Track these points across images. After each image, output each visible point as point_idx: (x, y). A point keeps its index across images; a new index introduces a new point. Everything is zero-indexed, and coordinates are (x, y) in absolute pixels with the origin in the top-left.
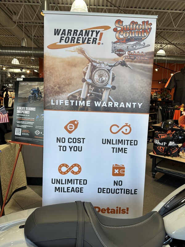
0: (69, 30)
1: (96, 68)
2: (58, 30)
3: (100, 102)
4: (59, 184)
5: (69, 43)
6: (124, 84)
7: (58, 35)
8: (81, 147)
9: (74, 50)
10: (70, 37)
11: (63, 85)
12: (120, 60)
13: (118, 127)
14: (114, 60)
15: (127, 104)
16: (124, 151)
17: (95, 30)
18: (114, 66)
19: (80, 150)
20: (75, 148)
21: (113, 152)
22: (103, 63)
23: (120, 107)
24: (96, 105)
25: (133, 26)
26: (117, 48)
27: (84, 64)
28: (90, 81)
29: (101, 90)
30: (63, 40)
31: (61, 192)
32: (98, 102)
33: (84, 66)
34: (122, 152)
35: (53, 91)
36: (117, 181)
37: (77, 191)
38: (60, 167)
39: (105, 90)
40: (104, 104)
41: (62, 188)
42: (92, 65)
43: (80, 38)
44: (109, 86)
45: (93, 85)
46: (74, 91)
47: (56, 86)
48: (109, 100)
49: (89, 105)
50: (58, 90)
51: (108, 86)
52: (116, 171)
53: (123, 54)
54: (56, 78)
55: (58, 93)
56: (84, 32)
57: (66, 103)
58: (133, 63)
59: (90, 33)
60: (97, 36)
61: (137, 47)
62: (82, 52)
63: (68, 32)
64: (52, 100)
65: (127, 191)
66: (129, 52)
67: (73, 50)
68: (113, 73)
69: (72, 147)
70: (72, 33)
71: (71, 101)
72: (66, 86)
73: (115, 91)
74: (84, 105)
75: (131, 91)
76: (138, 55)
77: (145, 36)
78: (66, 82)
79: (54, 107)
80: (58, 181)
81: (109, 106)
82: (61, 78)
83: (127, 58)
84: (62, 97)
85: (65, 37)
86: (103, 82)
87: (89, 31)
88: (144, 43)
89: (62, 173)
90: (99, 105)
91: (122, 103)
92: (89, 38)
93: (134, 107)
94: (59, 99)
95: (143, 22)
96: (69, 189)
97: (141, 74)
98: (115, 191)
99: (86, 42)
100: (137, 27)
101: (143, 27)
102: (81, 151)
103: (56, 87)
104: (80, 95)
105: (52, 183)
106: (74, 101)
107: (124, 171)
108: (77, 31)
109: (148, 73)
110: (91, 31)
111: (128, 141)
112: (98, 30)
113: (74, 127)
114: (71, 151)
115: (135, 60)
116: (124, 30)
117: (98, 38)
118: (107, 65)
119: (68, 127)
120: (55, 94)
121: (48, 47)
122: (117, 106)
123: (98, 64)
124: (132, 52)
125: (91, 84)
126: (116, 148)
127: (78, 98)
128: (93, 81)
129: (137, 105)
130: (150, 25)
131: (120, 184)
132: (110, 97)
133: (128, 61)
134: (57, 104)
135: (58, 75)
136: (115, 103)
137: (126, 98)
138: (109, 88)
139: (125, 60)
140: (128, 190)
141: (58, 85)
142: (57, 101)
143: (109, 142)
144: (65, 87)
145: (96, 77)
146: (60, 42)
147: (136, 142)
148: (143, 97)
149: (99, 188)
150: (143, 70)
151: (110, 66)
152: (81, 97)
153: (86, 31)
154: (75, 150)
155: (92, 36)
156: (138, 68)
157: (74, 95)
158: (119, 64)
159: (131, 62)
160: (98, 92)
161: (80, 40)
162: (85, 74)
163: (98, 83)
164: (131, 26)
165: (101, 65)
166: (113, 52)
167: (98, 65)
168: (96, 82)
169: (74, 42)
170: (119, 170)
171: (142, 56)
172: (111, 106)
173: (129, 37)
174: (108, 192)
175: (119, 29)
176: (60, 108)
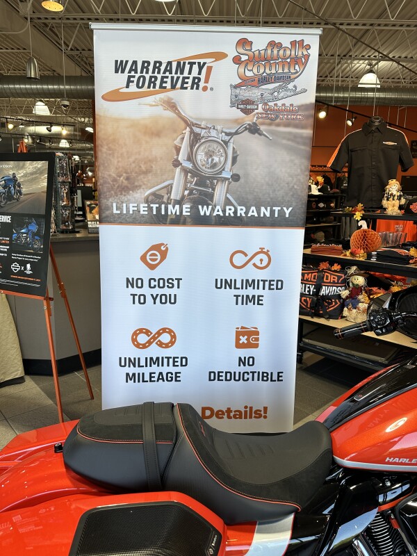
0: (144, 62)
1: (199, 139)
2: (122, 62)
3: (210, 207)
4: (134, 366)
5: (145, 89)
6: (256, 169)
7: (123, 72)
8: (175, 295)
9: (155, 102)
10: (147, 77)
11: (136, 173)
12: (248, 123)
13: (246, 255)
14: (236, 121)
15: (263, 209)
16: (257, 300)
17: (197, 61)
18: (236, 133)
19: (173, 301)
20: (163, 297)
21: (237, 304)
22: (214, 129)
23: (249, 215)
24: (202, 213)
25: (272, 51)
26: (240, 97)
27: (175, 131)
28: (189, 165)
29: (212, 183)
30: (133, 82)
31: (139, 381)
32: (205, 207)
33: (175, 135)
34: (254, 304)
35: (116, 186)
36: (245, 358)
37: (169, 379)
38: (135, 334)
39: (219, 183)
40: (218, 211)
41: (139, 374)
42: (192, 132)
43: (167, 77)
44: (227, 174)
45: (195, 172)
46: (157, 185)
47: (122, 175)
48: (228, 202)
49: (189, 214)
50: (126, 183)
51: (225, 175)
52: (243, 340)
53: (253, 110)
54: (120, 159)
55: (125, 190)
56: (174, 65)
57: (142, 209)
58: (273, 128)
59: (187, 67)
60: (200, 73)
61: (282, 95)
62: (172, 106)
63: (143, 67)
64: (114, 205)
65: (263, 376)
66: (266, 104)
67: (154, 104)
68: (234, 148)
69: (157, 295)
70: (151, 68)
71: (152, 205)
72: (142, 176)
73: (238, 183)
74: (178, 213)
75: (270, 183)
76: (282, 111)
77: (297, 72)
78: (140, 167)
79: (119, 218)
80: (133, 362)
81: (227, 215)
82: (131, 160)
83: (261, 118)
84: (134, 198)
85: (137, 76)
86: (214, 166)
87: (184, 63)
88: (295, 87)
89: (138, 345)
90: (208, 214)
91: (253, 208)
92: (184, 78)
93: (276, 216)
94: (128, 202)
95: (293, 43)
96: (153, 375)
97: (290, 149)
98: (242, 377)
99: (179, 85)
100: (281, 52)
101: (293, 53)
102: (175, 303)
103: (122, 178)
104: (169, 192)
105: (121, 366)
106: (158, 205)
107: (257, 339)
108: (160, 63)
109: (303, 147)
110: (189, 63)
111: (264, 281)
112: (202, 61)
113: (159, 257)
114: (155, 303)
115: (278, 121)
116: (255, 60)
117: (203, 76)
118: (222, 132)
119: (148, 257)
120: (121, 191)
121: (103, 97)
122: (244, 215)
123: (204, 131)
124: (271, 104)
125: (190, 171)
126: (243, 296)
127: (165, 200)
128: (194, 164)
129: (281, 212)
130: (307, 50)
131: (251, 363)
132: (228, 196)
133: (263, 124)
134: (125, 212)
135: (125, 154)
136: (239, 208)
137: (260, 199)
138: (226, 179)
139: (257, 122)
140: (265, 375)
141: (126, 173)
142: (125, 205)
143: (228, 284)
144: (139, 178)
145: (201, 157)
146: (127, 86)
147: (280, 283)
148: (292, 195)
149: (210, 373)
150: (292, 141)
151: (227, 134)
152: (172, 198)
153: (179, 64)
154: (163, 301)
155: (190, 73)
156: (284, 138)
157: (157, 193)
158: (246, 129)
159: (270, 124)
160: (206, 186)
161: (166, 82)
162: (178, 150)
163: (204, 168)
164: (269, 52)
165: (210, 132)
166: (233, 105)
167: (203, 133)
168: (201, 166)
169: (154, 87)
170: (247, 337)
171: (291, 112)
172: (232, 215)
173: (265, 74)
174: (228, 378)
175: (244, 58)
176: (131, 220)
